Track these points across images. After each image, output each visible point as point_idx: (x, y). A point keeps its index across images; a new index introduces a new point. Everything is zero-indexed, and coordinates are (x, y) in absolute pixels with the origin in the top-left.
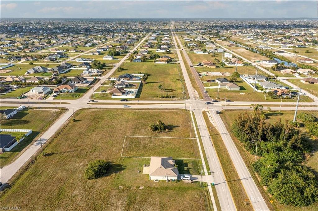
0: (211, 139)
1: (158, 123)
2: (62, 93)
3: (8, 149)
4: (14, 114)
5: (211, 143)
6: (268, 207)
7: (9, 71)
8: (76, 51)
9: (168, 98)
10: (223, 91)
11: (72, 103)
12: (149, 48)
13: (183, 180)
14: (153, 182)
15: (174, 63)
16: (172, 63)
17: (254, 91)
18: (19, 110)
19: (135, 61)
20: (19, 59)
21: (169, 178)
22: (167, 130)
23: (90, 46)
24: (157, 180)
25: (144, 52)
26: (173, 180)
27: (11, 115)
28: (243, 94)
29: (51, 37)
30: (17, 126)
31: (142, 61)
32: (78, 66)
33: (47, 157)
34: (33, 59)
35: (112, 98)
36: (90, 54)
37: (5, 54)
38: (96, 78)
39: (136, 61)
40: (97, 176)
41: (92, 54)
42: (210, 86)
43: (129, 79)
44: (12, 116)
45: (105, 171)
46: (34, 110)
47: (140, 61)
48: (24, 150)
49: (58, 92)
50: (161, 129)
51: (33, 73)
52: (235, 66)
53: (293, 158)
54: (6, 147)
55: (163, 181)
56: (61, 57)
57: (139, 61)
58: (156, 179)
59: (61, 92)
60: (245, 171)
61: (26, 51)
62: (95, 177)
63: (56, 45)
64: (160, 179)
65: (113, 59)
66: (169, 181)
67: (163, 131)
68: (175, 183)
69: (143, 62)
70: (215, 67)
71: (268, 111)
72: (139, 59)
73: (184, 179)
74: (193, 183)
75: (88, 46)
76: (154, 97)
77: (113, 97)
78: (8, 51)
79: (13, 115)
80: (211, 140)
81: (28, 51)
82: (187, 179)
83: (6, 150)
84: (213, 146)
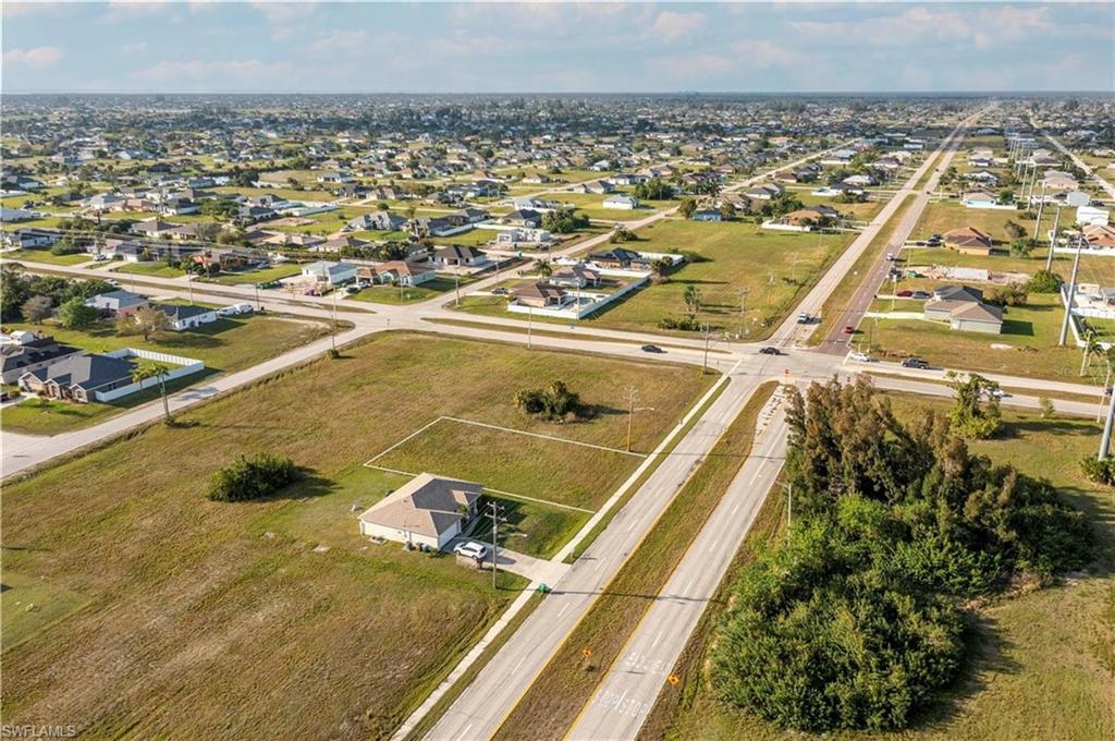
0: (697, 468)
1: (552, 391)
2: (379, 283)
3: (103, 396)
4: (204, 321)
5: (684, 475)
6: (659, 697)
7: (309, 221)
8: (543, 182)
9: (689, 330)
10: (924, 330)
11: (381, 313)
12: (799, 181)
13: (458, 557)
14: (365, 540)
15: (834, 232)
16: (828, 232)
17: (1061, 343)
18: (226, 313)
19: (699, 217)
20: (362, 193)
21: (416, 539)
22: (571, 416)
23: (604, 169)
24: (381, 539)
25: (760, 194)
26: (424, 546)
27: (192, 323)
28: (1001, 346)
29: (510, 142)
30: (185, 350)
31: (723, 220)
32: (499, 221)
33: (174, 431)
34: (400, 196)
35: (509, 313)
36: (576, 191)
37: (344, 179)
38: (523, 255)
39: (705, 217)
40: (237, 495)
41: (582, 191)
42: (895, 310)
43: (618, 265)
44: (197, 325)
45: (262, 487)
46: (270, 318)
47: (719, 218)
48: (143, 405)
49: (368, 280)
50: (553, 410)
51: (362, 229)
52: (1075, 255)
53: (940, 573)
54: (99, 390)
55: (397, 545)
56: (481, 195)
57: (714, 217)
58: (378, 536)
59: (377, 282)
60: (707, 578)
61: (404, 176)
62: (230, 495)
63: (504, 163)
64: (391, 539)
65: (634, 208)
66: (411, 548)
67: (559, 418)
68: (427, 558)
69: (726, 222)
70: (985, 252)
71: (1042, 415)
72: (716, 212)
73: (463, 552)
74: (480, 571)
75: (596, 168)
76: (641, 323)
77: (512, 308)
78: (358, 174)
79: (200, 323)
80: (692, 470)
81: (410, 176)
82: (471, 554)
83: (98, 398)
84: (680, 485)
